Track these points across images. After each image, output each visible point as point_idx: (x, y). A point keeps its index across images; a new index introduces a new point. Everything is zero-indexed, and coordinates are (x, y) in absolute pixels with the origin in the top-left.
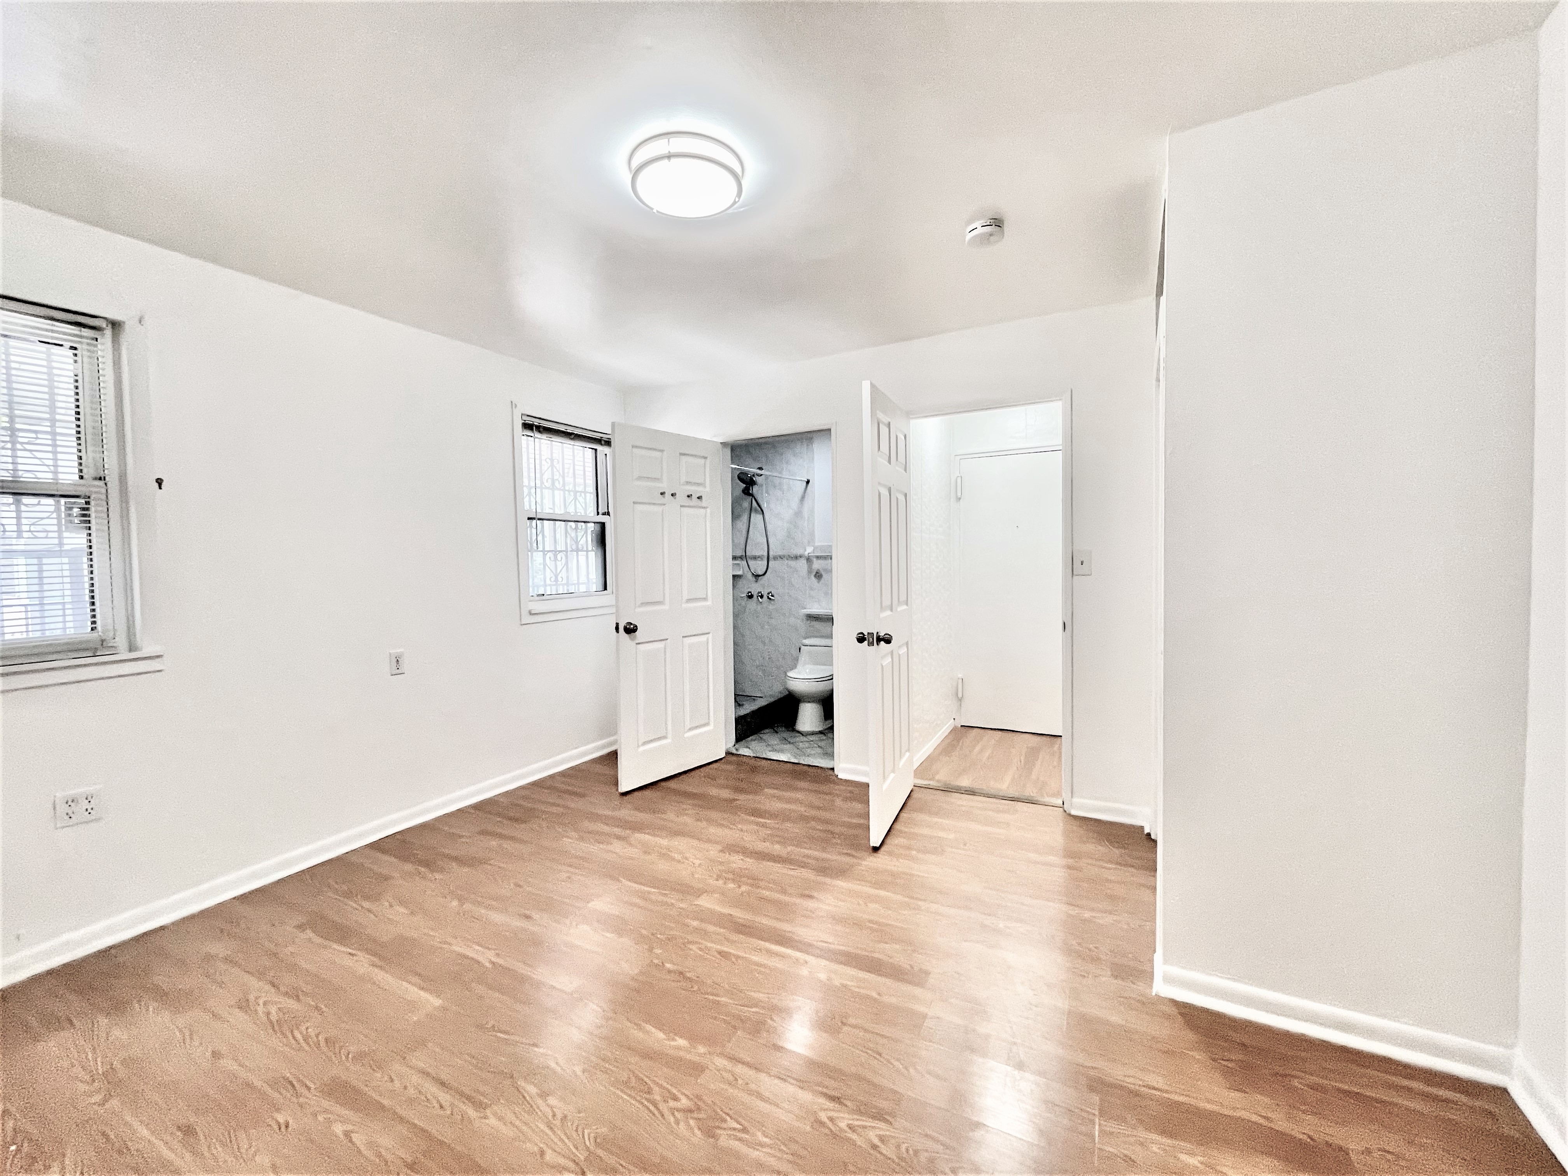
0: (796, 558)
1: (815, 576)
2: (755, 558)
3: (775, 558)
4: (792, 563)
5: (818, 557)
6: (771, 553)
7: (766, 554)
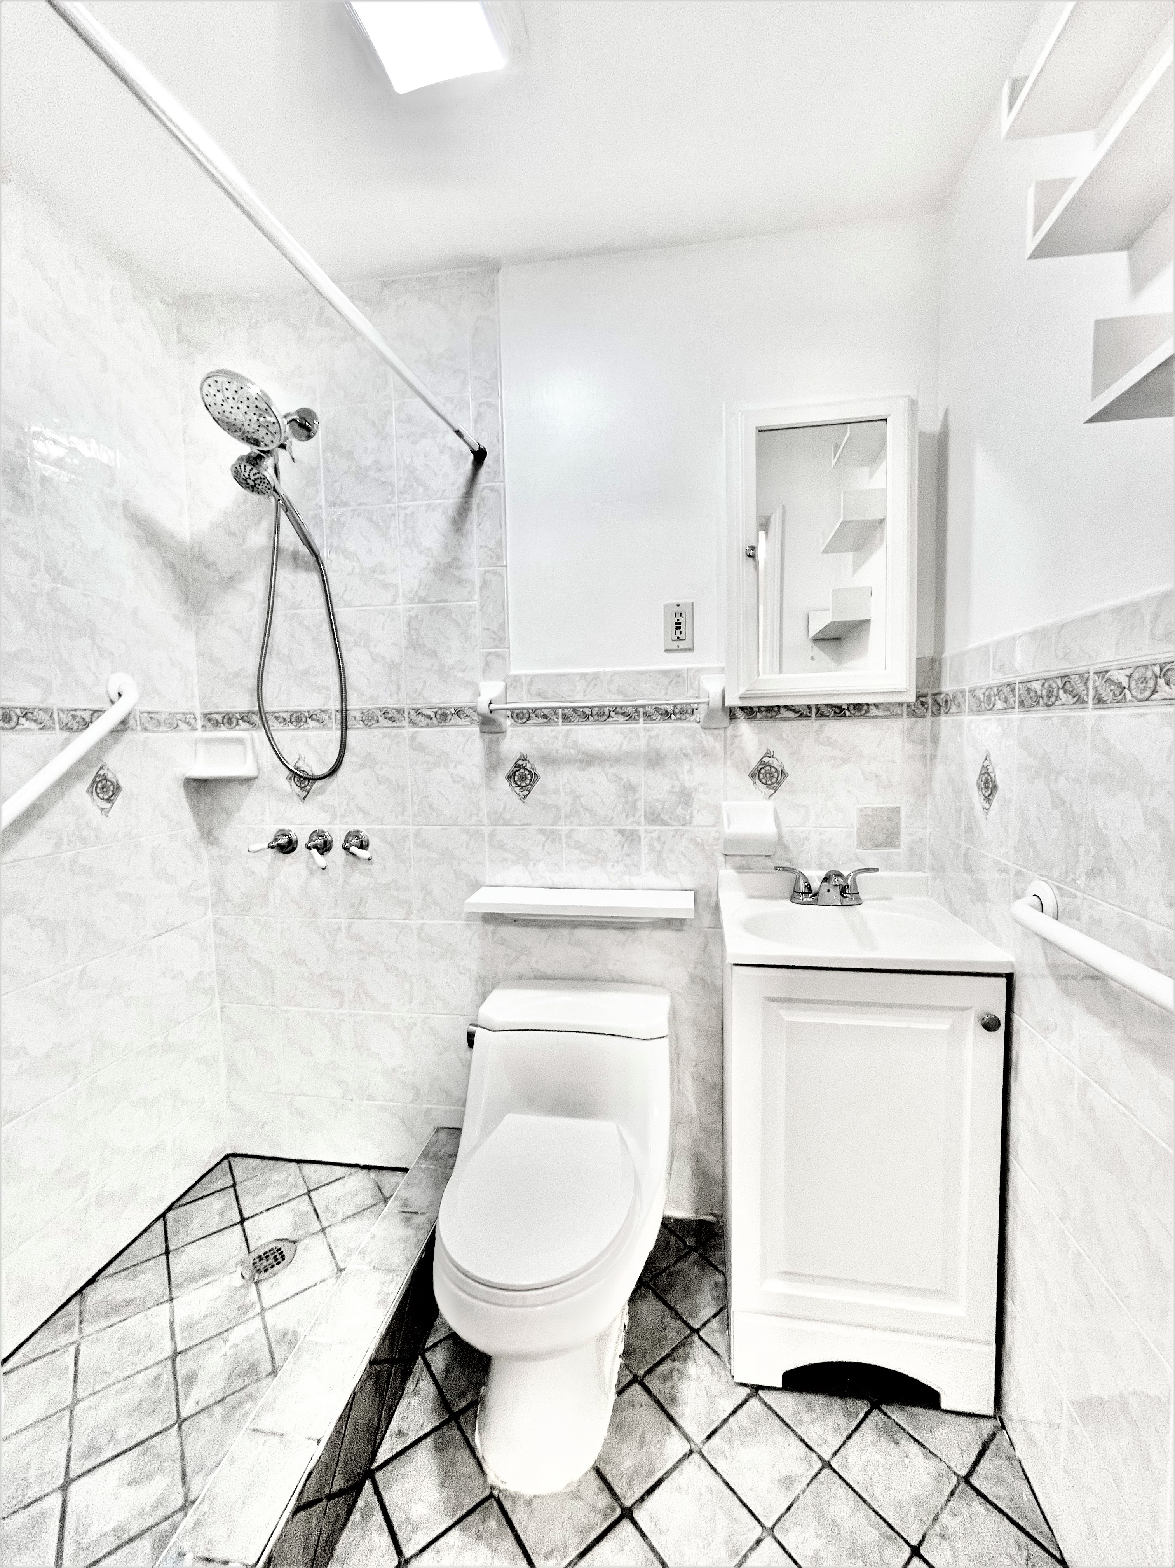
0: (443, 717)
1: (510, 777)
2: (298, 719)
3: (369, 719)
4: (429, 735)
5: (521, 716)
6: (353, 704)
7: (335, 705)
